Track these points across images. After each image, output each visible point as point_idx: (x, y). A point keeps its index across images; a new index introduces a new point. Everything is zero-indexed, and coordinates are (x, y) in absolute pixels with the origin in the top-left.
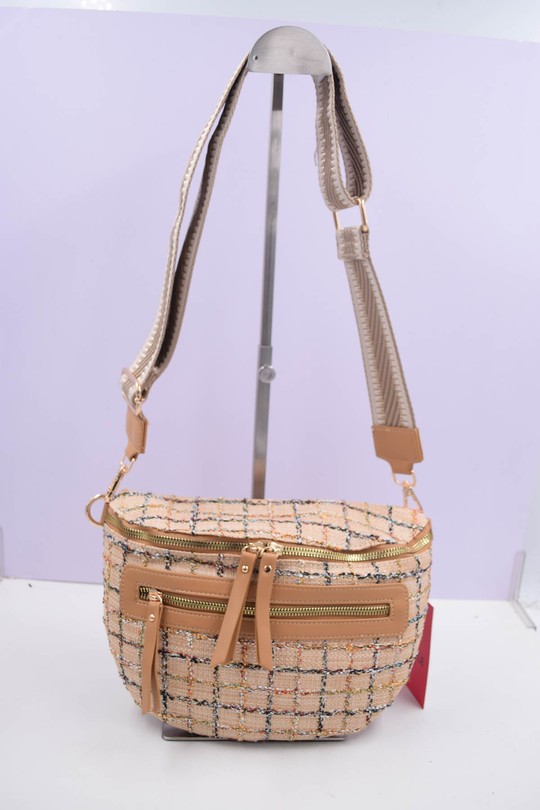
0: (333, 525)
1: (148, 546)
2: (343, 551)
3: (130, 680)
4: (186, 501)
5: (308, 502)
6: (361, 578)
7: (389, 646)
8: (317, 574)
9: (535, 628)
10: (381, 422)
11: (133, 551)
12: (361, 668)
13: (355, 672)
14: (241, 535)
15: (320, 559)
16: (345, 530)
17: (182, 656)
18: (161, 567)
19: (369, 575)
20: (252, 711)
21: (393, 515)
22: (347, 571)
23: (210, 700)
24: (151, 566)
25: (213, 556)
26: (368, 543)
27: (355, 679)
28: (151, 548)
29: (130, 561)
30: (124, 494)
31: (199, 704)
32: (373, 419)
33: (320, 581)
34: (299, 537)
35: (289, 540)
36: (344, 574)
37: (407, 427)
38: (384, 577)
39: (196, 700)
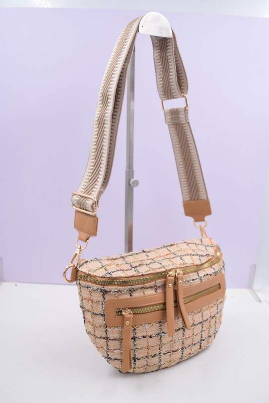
1: (119, 287)
2: (201, 265)
3: (113, 358)
4: (117, 259)
5: (172, 245)
6: (211, 275)
7: (221, 302)
8: (196, 279)
9: (260, 301)
10: (188, 199)
11: (110, 292)
12: (214, 315)
13: (212, 318)
15: (195, 271)
17: (144, 337)
18: (128, 296)
19: (213, 273)
20: (176, 351)
21: (203, 242)
22: (205, 273)
23: (158, 353)
24: (121, 297)
25: (152, 284)
26: (207, 258)
27: (212, 321)
28: (121, 288)
29: (107, 297)
30: (86, 262)
31: (153, 357)
32: (183, 198)
33: (198, 281)
34: (184, 264)
35: (182, 266)
36: (205, 275)
37: (204, 200)
38: (217, 272)
39: (151, 356)
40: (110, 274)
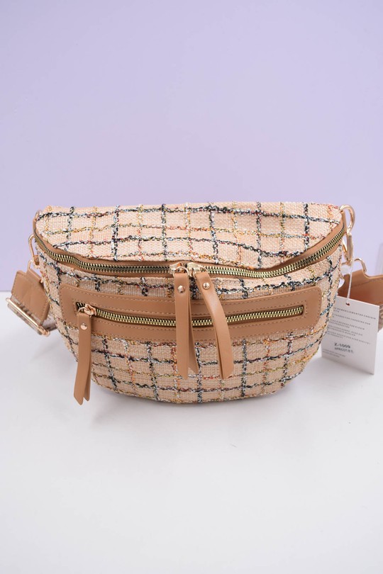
0: (247, 245)
1: (77, 270)
2: (256, 270)
6: (275, 287)
7: (302, 337)
8: (235, 290)
11: (65, 273)
12: (277, 355)
13: (271, 358)
14: (161, 258)
15: (236, 276)
16: (257, 250)
17: (120, 356)
19: (283, 283)
20: (185, 391)
21: (309, 212)
22: (262, 284)
23: (150, 383)
24: (83, 286)
25: (135, 279)
26: (278, 261)
27: (272, 364)
28: (80, 272)
29: (64, 281)
31: (142, 387)
33: (237, 295)
34: (215, 257)
35: (207, 260)
36: (259, 286)
38: (298, 283)
39: (138, 384)
40: (67, 245)
